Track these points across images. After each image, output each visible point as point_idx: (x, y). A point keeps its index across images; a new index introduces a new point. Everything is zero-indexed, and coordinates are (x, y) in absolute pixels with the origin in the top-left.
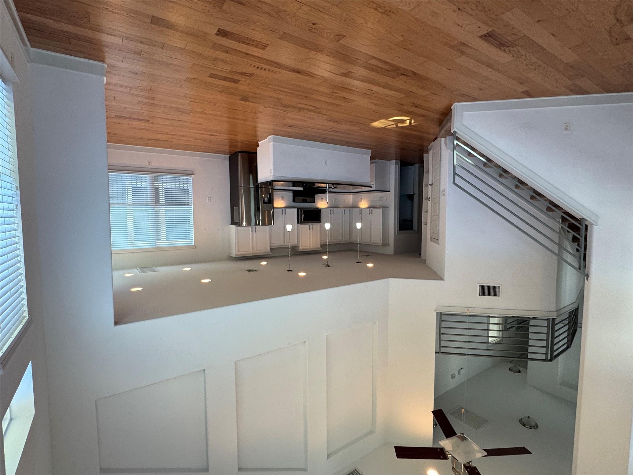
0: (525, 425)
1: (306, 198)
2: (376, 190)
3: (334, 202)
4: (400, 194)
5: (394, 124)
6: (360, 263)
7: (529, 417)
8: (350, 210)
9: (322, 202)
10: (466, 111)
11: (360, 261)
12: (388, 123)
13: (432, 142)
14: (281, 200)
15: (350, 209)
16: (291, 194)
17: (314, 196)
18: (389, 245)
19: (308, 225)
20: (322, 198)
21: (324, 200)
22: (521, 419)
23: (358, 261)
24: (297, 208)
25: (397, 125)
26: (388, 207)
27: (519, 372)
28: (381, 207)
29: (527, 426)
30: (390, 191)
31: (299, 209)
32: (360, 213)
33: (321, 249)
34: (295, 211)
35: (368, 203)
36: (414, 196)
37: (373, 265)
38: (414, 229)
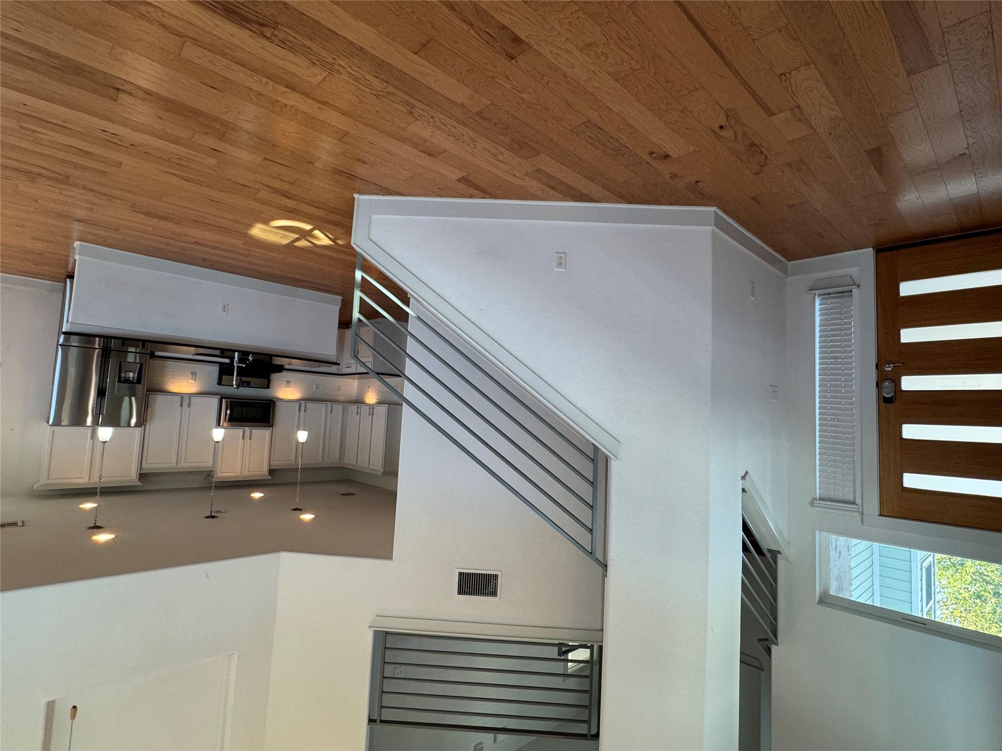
1: (248, 379)
3: (314, 390)
8: (345, 406)
9: (287, 389)
14: (190, 378)
15: (345, 404)
16: (216, 369)
17: (270, 376)
19: (242, 430)
20: (288, 382)
21: (291, 385)
23: (295, 507)
24: (219, 397)
28: (386, 404)
31: (225, 398)
32: (358, 413)
33: (269, 477)
34: (215, 401)
35: (379, 396)
37: (313, 516)
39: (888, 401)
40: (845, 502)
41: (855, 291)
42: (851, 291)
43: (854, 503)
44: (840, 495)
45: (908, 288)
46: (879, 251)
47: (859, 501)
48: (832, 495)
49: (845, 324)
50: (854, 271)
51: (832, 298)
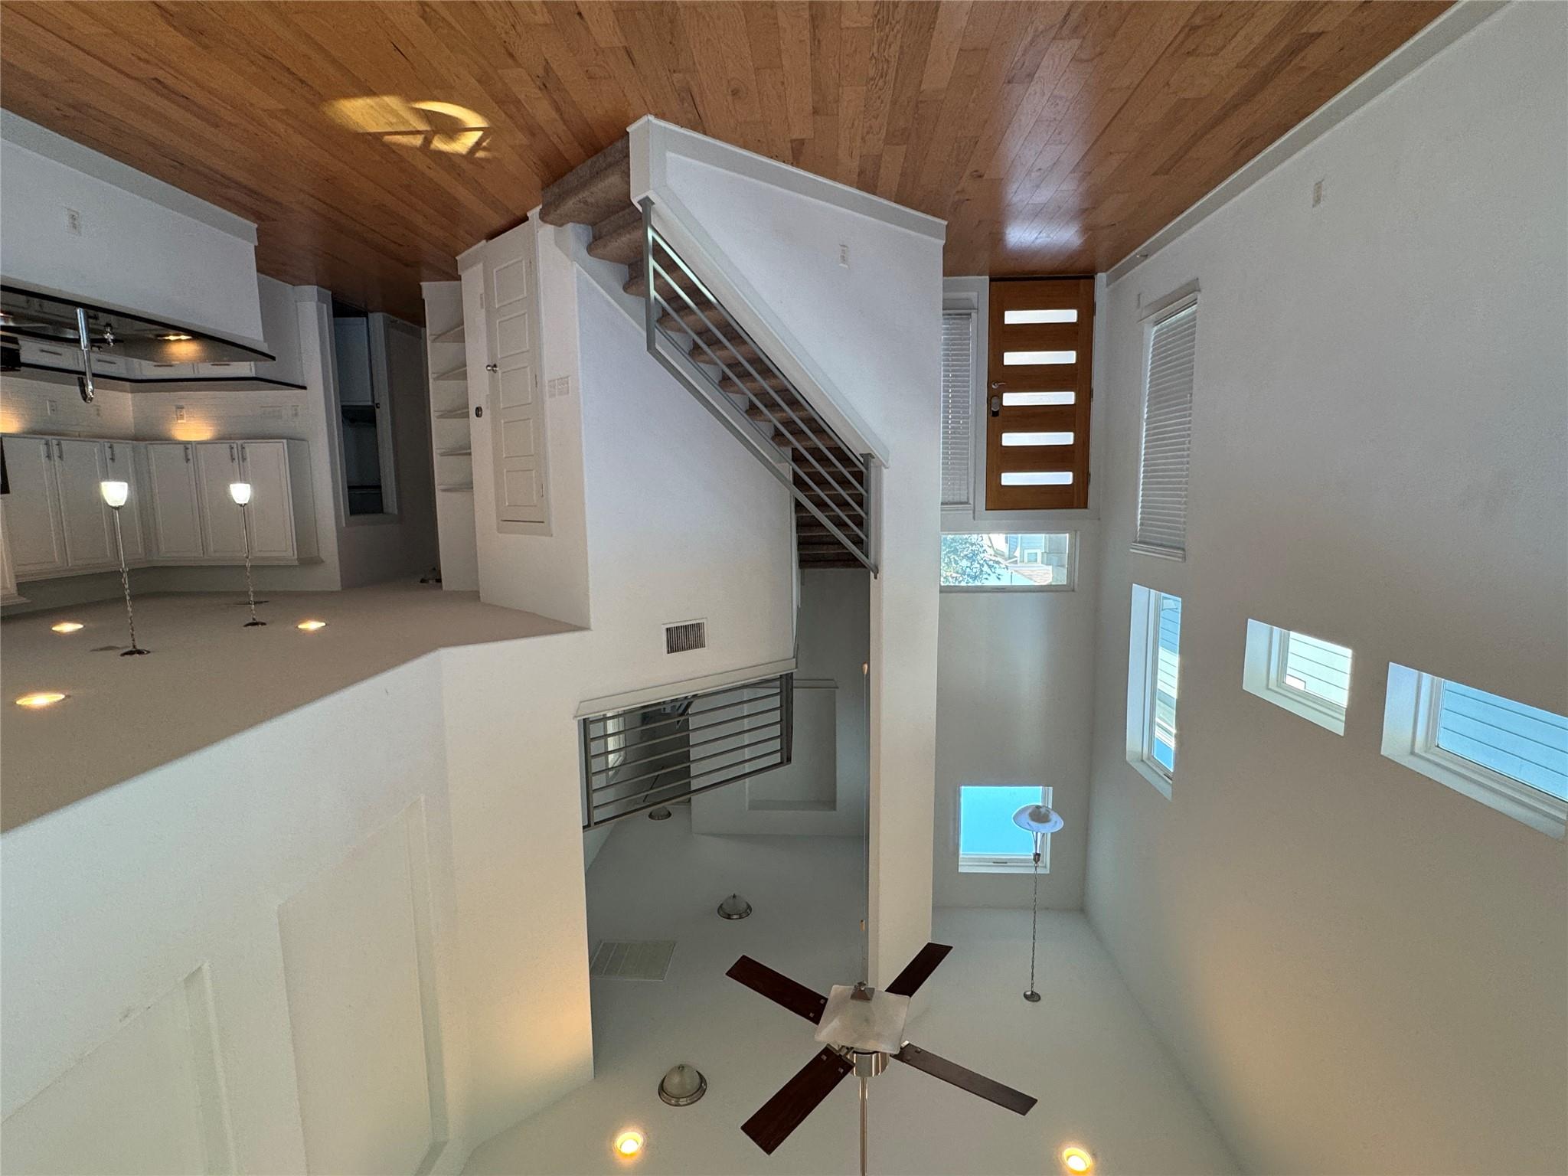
0: (729, 915)
2: (260, 376)
4: (341, 401)
5: (419, 132)
6: (263, 624)
7: (734, 896)
8: (134, 449)
10: (674, 151)
11: (257, 620)
12: (405, 122)
13: (479, 241)
15: (135, 442)
18: (323, 561)
22: (721, 906)
23: (251, 621)
25: (428, 141)
26: (303, 440)
27: (669, 815)
29: (735, 917)
30: (304, 388)
35: (217, 424)
36: (377, 410)
37: (323, 624)
38: (385, 510)
39: (995, 414)
40: (961, 503)
41: (974, 315)
42: (970, 314)
43: (967, 503)
44: (957, 499)
45: (1012, 317)
46: (991, 280)
47: (971, 502)
48: (950, 499)
49: (964, 344)
50: (973, 295)
51: (955, 319)
